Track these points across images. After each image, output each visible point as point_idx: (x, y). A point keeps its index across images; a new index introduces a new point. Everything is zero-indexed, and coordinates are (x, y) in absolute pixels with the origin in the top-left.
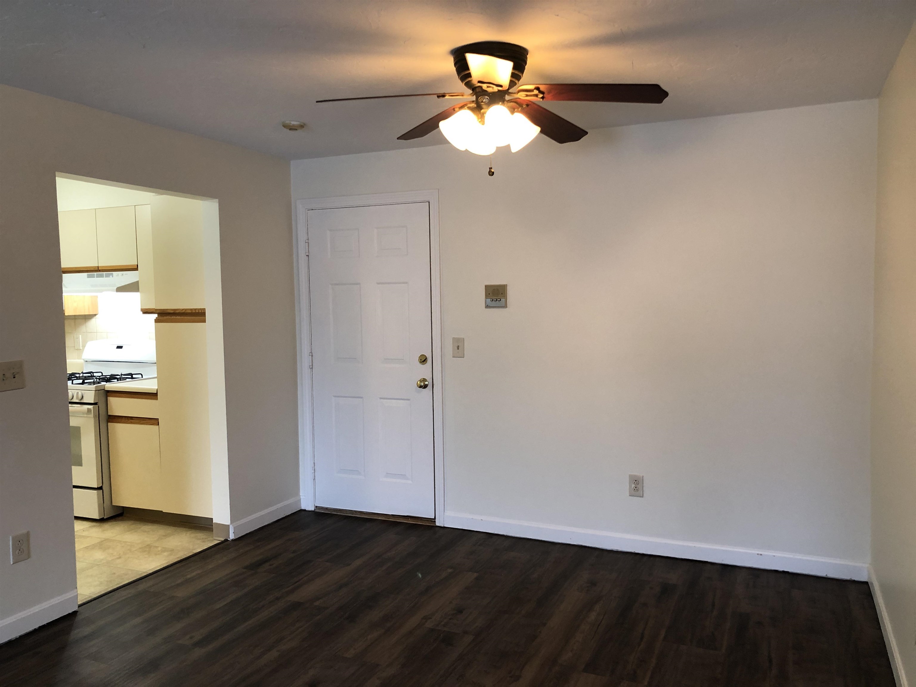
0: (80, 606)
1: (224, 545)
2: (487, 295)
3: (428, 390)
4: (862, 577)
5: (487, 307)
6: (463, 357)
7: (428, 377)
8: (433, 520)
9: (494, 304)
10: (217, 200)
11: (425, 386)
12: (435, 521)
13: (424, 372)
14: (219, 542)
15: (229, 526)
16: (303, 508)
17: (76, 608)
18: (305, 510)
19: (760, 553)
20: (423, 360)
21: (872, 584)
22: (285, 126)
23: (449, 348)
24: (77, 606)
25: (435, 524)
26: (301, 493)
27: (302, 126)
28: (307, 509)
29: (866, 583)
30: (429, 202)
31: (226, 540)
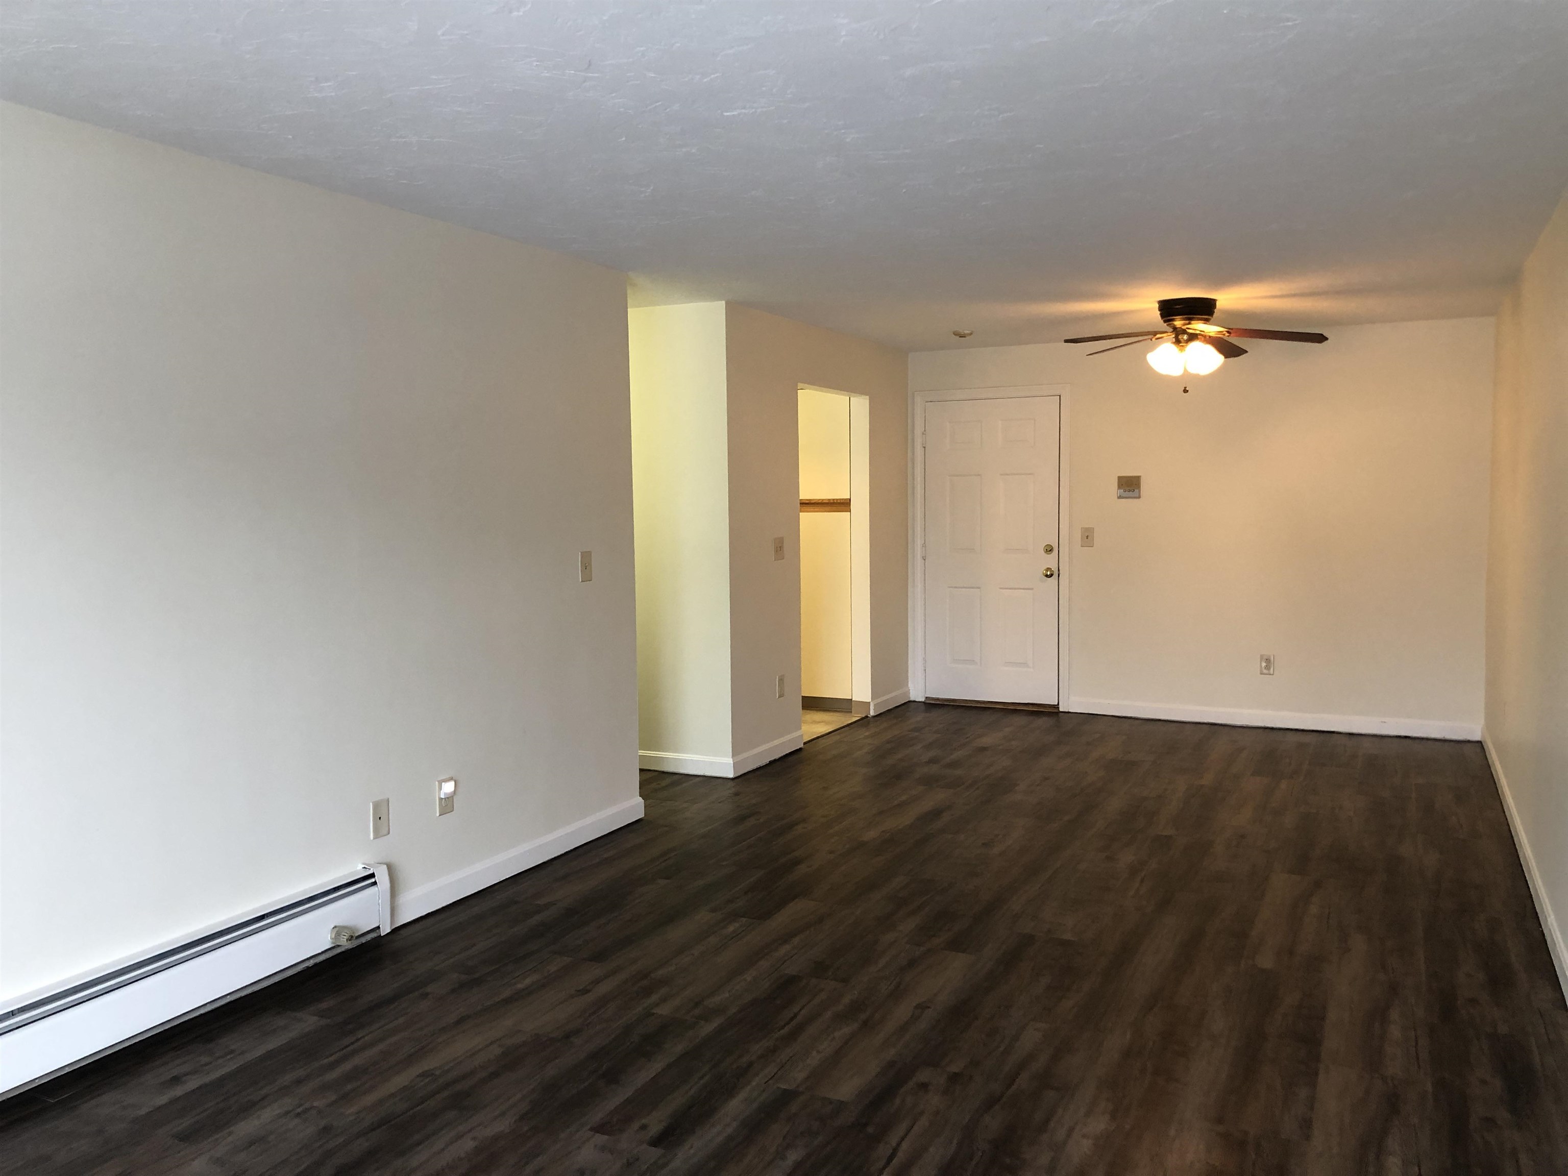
0: (805, 743)
1: (865, 721)
2: (1120, 486)
3: (1053, 580)
4: (1477, 737)
5: (1120, 497)
6: (1092, 547)
7: (1055, 569)
8: (1057, 707)
9: (1127, 494)
10: (868, 397)
11: (1051, 575)
12: (1058, 708)
13: (1050, 561)
14: (859, 718)
15: (870, 702)
16: (912, 699)
17: (802, 746)
18: (914, 701)
19: (1383, 720)
20: (1049, 550)
21: (1485, 742)
22: (956, 334)
23: (1078, 536)
24: (803, 744)
25: (1059, 710)
26: (910, 685)
27: (971, 334)
28: (917, 700)
29: (1480, 742)
30: (1060, 396)
31: (867, 717)
